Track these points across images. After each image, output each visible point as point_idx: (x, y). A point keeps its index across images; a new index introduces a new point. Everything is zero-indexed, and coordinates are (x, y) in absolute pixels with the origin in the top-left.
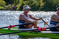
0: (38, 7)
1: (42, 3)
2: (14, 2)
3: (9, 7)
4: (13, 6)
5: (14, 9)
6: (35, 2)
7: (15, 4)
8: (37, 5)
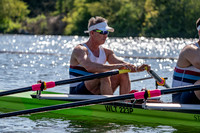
0: (137, 21)
1: (152, 8)
2: (57, 7)
3: (39, 23)
4: (53, 20)
5: (58, 30)
6: (128, 6)
7: (61, 13)
8: (134, 16)
